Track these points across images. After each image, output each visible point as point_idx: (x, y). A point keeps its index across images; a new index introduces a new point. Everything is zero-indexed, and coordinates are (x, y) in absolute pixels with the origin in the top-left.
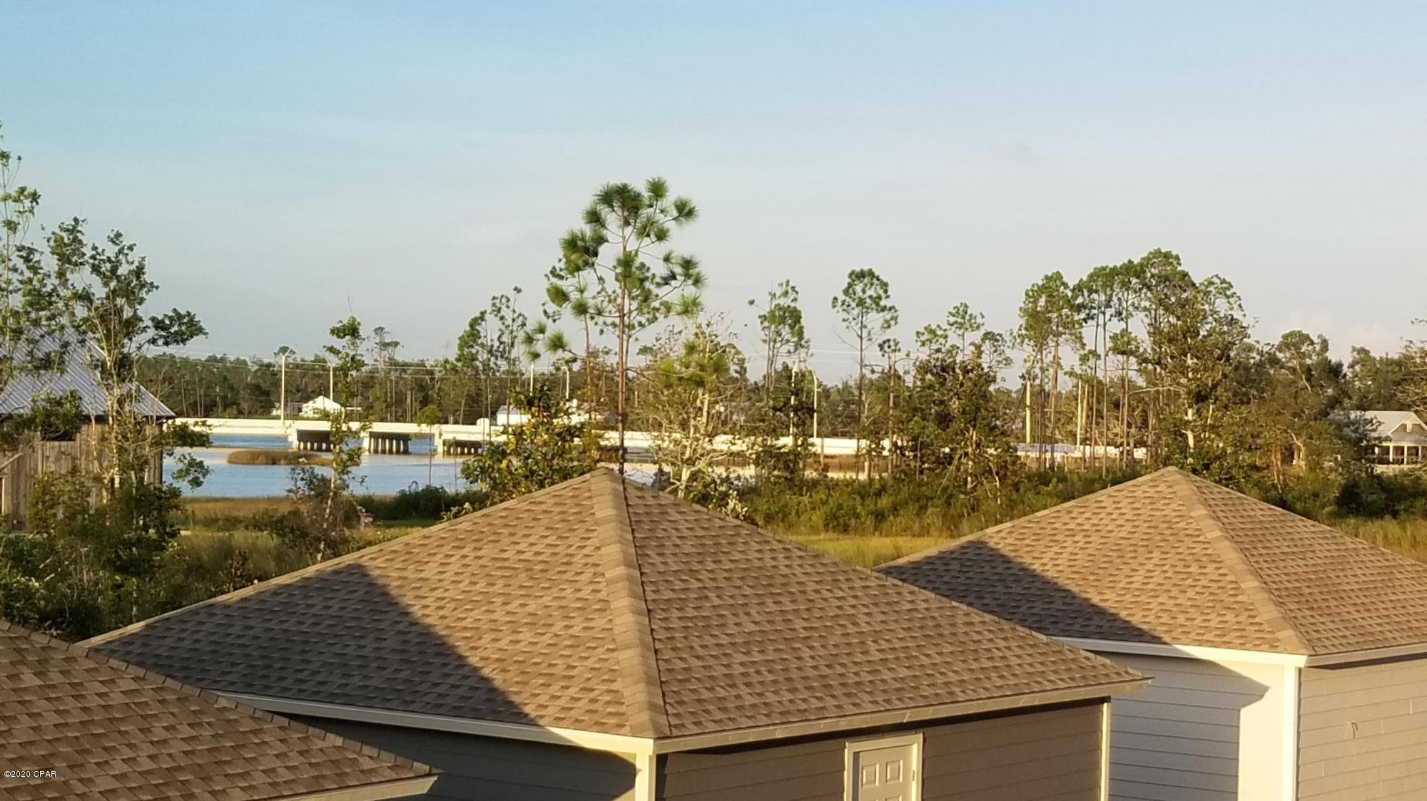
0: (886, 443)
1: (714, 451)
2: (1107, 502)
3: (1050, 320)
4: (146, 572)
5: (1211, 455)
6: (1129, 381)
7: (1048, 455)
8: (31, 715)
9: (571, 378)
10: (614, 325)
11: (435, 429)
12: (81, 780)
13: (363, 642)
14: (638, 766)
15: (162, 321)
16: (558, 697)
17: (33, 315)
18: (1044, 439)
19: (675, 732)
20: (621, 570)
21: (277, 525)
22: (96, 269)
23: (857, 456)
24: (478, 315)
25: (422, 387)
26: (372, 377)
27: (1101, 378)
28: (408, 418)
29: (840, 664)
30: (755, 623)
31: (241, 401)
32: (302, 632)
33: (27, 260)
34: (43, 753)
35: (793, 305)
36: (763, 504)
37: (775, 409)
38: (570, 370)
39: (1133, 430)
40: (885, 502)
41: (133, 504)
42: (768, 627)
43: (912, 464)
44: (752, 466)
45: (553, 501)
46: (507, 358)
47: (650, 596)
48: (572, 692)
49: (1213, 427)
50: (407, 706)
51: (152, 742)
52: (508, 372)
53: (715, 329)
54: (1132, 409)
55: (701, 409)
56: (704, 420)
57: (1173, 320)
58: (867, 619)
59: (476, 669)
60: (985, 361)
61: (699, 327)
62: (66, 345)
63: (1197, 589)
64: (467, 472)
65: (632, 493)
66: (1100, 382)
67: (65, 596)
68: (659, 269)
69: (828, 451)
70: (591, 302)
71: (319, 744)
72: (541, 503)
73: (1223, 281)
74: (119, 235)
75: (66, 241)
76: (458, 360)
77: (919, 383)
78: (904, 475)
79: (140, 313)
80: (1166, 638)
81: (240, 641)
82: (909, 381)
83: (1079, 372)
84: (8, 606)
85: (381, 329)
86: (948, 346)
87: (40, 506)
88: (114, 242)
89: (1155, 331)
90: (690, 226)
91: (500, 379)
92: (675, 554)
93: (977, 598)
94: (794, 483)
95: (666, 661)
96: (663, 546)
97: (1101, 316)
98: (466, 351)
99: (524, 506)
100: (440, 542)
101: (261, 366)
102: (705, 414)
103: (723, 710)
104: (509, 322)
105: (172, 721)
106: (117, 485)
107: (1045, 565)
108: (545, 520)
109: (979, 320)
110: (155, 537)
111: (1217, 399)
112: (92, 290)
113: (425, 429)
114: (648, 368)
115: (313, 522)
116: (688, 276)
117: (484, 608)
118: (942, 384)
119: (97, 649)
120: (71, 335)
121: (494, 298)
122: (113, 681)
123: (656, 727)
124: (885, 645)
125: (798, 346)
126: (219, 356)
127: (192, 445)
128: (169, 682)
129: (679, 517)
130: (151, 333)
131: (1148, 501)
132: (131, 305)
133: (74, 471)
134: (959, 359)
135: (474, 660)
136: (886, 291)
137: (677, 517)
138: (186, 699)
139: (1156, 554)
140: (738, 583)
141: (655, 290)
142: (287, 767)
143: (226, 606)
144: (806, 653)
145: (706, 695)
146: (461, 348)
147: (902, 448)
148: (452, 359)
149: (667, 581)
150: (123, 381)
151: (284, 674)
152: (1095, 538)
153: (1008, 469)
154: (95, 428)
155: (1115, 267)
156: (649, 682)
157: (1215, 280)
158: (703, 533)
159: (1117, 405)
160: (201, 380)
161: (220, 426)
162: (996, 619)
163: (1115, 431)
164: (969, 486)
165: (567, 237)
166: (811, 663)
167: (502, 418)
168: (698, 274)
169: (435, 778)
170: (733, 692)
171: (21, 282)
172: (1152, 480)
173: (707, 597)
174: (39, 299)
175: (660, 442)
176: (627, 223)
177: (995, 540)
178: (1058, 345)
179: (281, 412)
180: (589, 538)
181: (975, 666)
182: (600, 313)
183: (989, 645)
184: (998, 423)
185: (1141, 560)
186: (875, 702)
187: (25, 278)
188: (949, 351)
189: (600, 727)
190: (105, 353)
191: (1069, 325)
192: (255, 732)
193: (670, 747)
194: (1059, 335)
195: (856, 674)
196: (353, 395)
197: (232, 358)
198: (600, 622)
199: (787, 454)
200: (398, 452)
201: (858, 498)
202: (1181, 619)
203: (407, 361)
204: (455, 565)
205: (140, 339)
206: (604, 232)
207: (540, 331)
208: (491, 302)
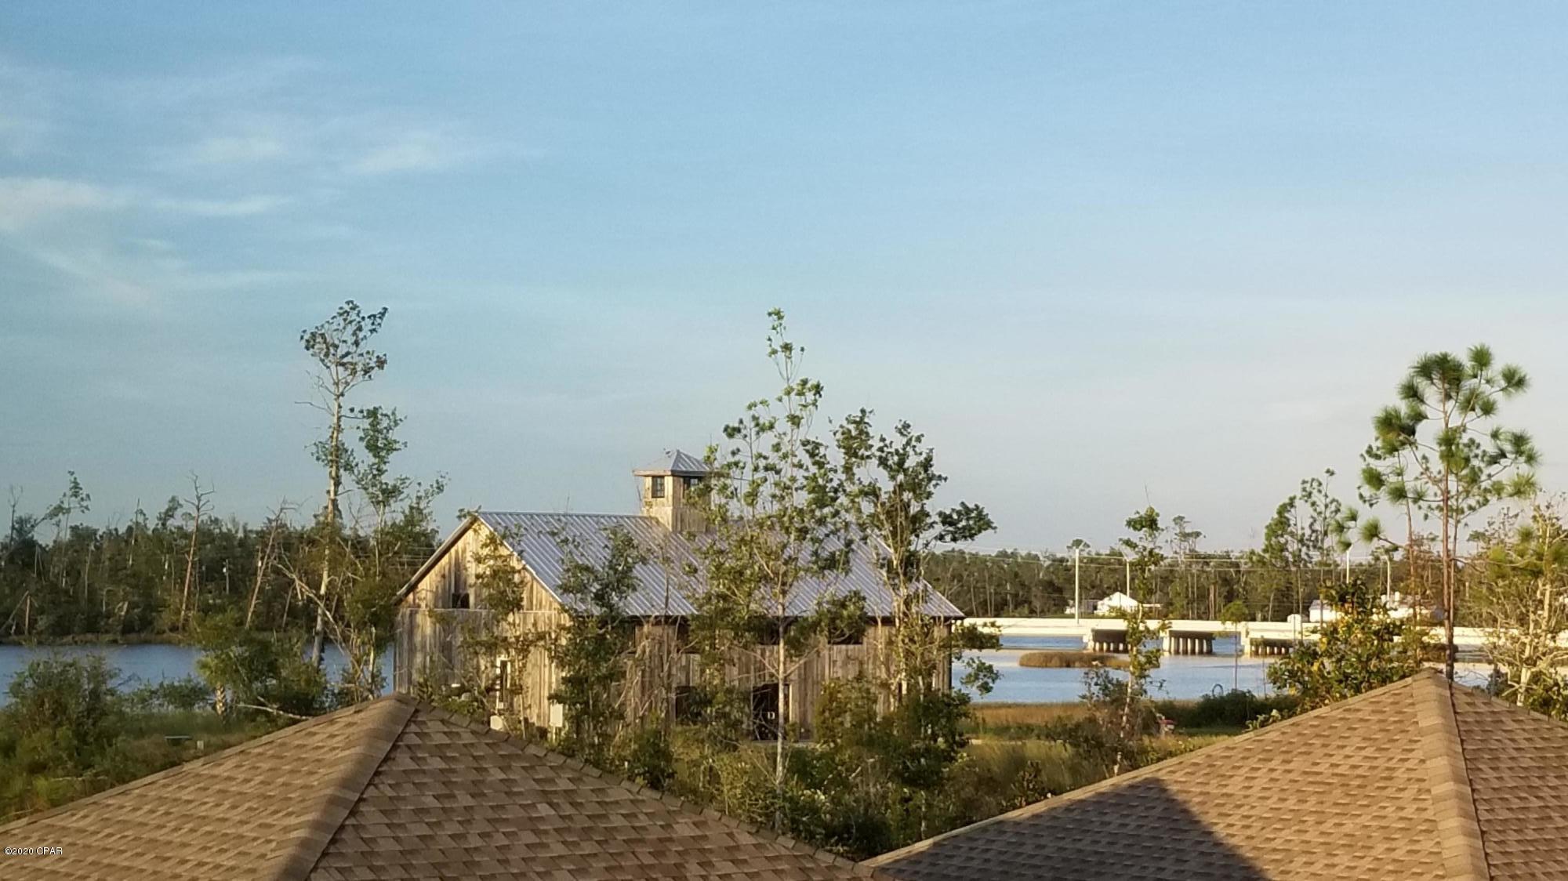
1: (1558, 649)
4: (934, 784)
9: (1392, 568)
10: (1439, 509)
11: (1241, 627)
13: (1162, 864)
15: (950, 516)
17: (818, 513)
20: (1450, 786)
21: (1071, 733)
22: (883, 462)
24: (1287, 501)
25: (1226, 581)
26: (1172, 571)
28: (1212, 615)
31: (1033, 599)
32: (1096, 853)
33: (812, 455)
38: (1391, 560)
41: (921, 711)
45: (1370, 708)
46: (1321, 548)
47: (1484, 816)
52: (1321, 563)
53: (1556, 511)
55: (1541, 602)
56: (1546, 614)
61: (1536, 510)
62: (849, 543)
64: (1275, 677)
65: (1461, 700)
67: (852, 810)
68: (1488, 445)
70: (1409, 485)
72: (1358, 710)
74: (906, 426)
75: (854, 433)
76: (1265, 551)
79: (927, 508)
81: (1032, 862)
84: (793, 821)
85: (1181, 518)
87: (827, 714)
88: (902, 434)
90: (1520, 397)
91: (1312, 571)
92: (1510, 769)
96: (1498, 759)
98: (1274, 541)
99: (1336, 713)
100: (1246, 754)
101: (1054, 561)
102: (1546, 607)
104: (1322, 508)
106: (904, 692)
108: (1361, 728)
110: (943, 746)
112: (878, 485)
113: (1230, 627)
114: (1480, 556)
115: (1108, 731)
116: (1519, 453)
117: (1294, 828)
119: (884, 869)
120: (855, 535)
126: (1009, 551)
127: (981, 648)
129: (1516, 726)
130: (939, 528)
132: (918, 497)
133: (860, 677)
137: (1514, 726)
141: (1485, 472)
143: (1017, 824)
146: (1268, 537)
148: (1259, 550)
149: (1501, 799)
150: (910, 580)
154: (881, 631)
158: (1543, 744)
160: (991, 576)
161: (1011, 626)
165: (1381, 414)
167: (1315, 614)
168: (1531, 449)
171: (806, 478)
173: (1550, 818)
174: (822, 496)
175: (1495, 640)
179: (1075, 611)
180: (1412, 750)
182: (1419, 495)
187: (810, 474)
190: (892, 551)
196: (1151, 592)
197: (1023, 553)
198: (1427, 845)
200: (1201, 652)
203: (1211, 552)
204: (1262, 781)
205: (927, 535)
206: (1423, 408)
207: (1354, 518)
208: (1300, 487)
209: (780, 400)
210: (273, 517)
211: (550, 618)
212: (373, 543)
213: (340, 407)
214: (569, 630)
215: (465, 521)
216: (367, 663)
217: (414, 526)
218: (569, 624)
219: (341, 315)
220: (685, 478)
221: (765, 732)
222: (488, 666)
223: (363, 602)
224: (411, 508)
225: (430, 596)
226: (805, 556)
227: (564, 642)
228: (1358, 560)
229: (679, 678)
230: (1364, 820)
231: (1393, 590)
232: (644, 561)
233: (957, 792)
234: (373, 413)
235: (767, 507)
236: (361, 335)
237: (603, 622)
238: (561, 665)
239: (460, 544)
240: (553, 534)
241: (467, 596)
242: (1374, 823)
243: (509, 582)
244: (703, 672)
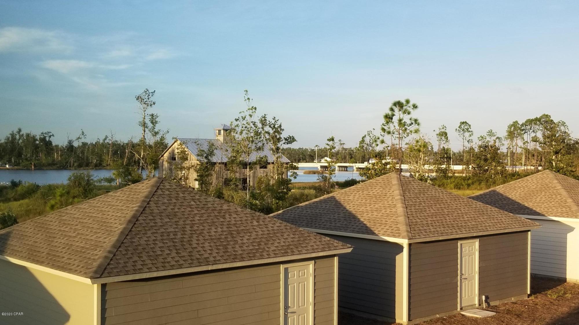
0: (470, 166)
1: (425, 169)
2: (530, 179)
3: (515, 134)
4: (284, 199)
5: (560, 168)
6: (537, 149)
7: (515, 169)
8: (256, 232)
9: (388, 151)
10: (398, 138)
11: (354, 165)
12: (267, 247)
13: (335, 215)
14: (404, 246)
15: (286, 138)
16: (383, 229)
18: (513, 165)
19: (413, 238)
20: (399, 197)
21: (315, 188)
22: (270, 126)
23: (463, 170)
24: (364, 135)
25: (351, 154)
26: (338, 152)
27: (529, 148)
28: (347, 162)
29: (456, 221)
30: (434, 210)
31: (306, 159)
32: (320, 213)
33: (254, 125)
34: (259, 241)
35: (445, 131)
36: (438, 182)
37: (441, 158)
38: (388, 149)
39: (538, 162)
40: (470, 181)
41: (280, 183)
42: (437, 211)
43: (477, 171)
44: (435, 173)
45: (382, 180)
46: (372, 146)
47: (407, 203)
48: (387, 227)
49: (560, 161)
50: (346, 231)
51: (284, 238)
52: (372, 150)
53: (424, 138)
54: (538, 157)
55: (421, 158)
56: (422, 161)
57: (549, 132)
58: (464, 209)
59: (362, 222)
60: (497, 144)
61: (420, 137)
62: (263, 144)
63: (555, 202)
64: (361, 175)
65: (402, 178)
66: (528, 149)
67: (265, 205)
68: (409, 122)
69: (455, 169)
70: (391, 131)
71: (324, 239)
72: (379, 180)
73: (563, 122)
75: (263, 120)
76: (359, 147)
77: (479, 150)
78: (475, 175)
79: (281, 136)
80: (546, 215)
81: (305, 215)
82: (476, 150)
83: (523, 147)
85: (340, 140)
86: (486, 141)
87: (259, 184)
88: (274, 120)
89: (544, 136)
90: (416, 111)
91: (370, 152)
92: (413, 193)
93: (494, 205)
94: (446, 177)
95: (411, 220)
96: (410, 191)
97: (529, 132)
98: (361, 145)
99: (374, 181)
100: (354, 190)
101: (311, 150)
102: (422, 159)
103: (426, 232)
104: (371, 137)
105: (289, 233)
106: (277, 179)
107: (512, 196)
108: (379, 184)
109: (495, 134)
110: (286, 191)
111: (561, 153)
112: (270, 131)
113: (351, 165)
114: (407, 148)
115: (323, 187)
116: (416, 123)
117: (365, 207)
118: (485, 151)
119: (272, 217)
120: (265, 142)
121: (368, 131)
122: (275, 224)
123: (408, 236)
124: (469, 216)
125: (447, 141)
126: (301, 148)
127: (295, 169)
128: (288, 224)
129: (414, 183)
130: (284, 141)
131: (541, 179)
132: (279, 135)
133: (267, 175)
134: (490, 144)
135: (362, 220)
136: (470, 127)
137: (413, 183)
138: (292, 228)
139: (543, 193)
140: (429, 200)
141: (408, 128)
142: (316, 245)
143: (302, 207)
144: (448, 218)
145: (421, 228)
146: (360, 144)
147: (475, 168)
148: (358, 147)
149: (411, 200)
150: (278, 153)
151: (316, 223)
152: (526, 189)
153: (503, 172)
154: (271, 165)
155: (532, 119)
156: (406, 225)
157: (561, 122)
158: (420, 188)
159: (533, 155)
160: (297, 154)
161: (301, 165)
162: (499, 209)
163: (533, 162)
164: (493, 177)
165: (385, 115)
166: (449, 220)
167: (370, 162)
168: (419, 122)
169: (352, 248)
170: (429, 228)
172: (542, 173)
173: (421, 204)
174: (257, 134)
175: (410, 167)
176: (400, 110)
177: (499, 189)
178: (517, 140)
179: (316, 161)
180: (391, 189)
181: (493, 221)
182: (393, 133)
183: (497, 216)
184: (501, 161)
185: (539, 194)
186: (466, 231)
187: (254, 129)
188: (487, 142)
189: (394, 236)
190: (273, 146)
191: (520, 135)
192: (308, 236)
193: (412, 241)
194: (517, 137)
195: (461, 223)
196: (333, 156)
197: (304, 148)
198: (394, 210)
199: (444, 169)
200: (345, 170)
201: (463, 181)
202: (550, 210)
203: (347, 148)
204: (357, 196)
205: (281, 143)
206: (394, 113)
207: (379, 139)
208: (367, 132)
209: (247, 111)
210: (130, 140)
211: (195, 163)
212: (153, 145)
213: (145, 114)
214: (199, 165)
215: (175, 140)
216: (152, 173)
217: (162, 141)
218: (199, 163)
219: (145, 92)
220: (226, 130)
221: (244, 188)
222: (181, 174)
223: (151, 159)
224: (161, 137)
225: (167, 158)
226: (253, 147)
227: (198, 167)
228: (380, 150)
229: (225, 177)
230: (380, 205)
231: (388, 156)
232: (216, 149)
233: (289, 201)
234: (152, 115)
235: (244, 135)
236: (149, 97)
237: (207, 163)
238: (197, 173)
239: (174, 146)
240: (195, 143)
241: (175, 158)
242: (382, 205)
243: (185, 154)
244: (230, 174)
